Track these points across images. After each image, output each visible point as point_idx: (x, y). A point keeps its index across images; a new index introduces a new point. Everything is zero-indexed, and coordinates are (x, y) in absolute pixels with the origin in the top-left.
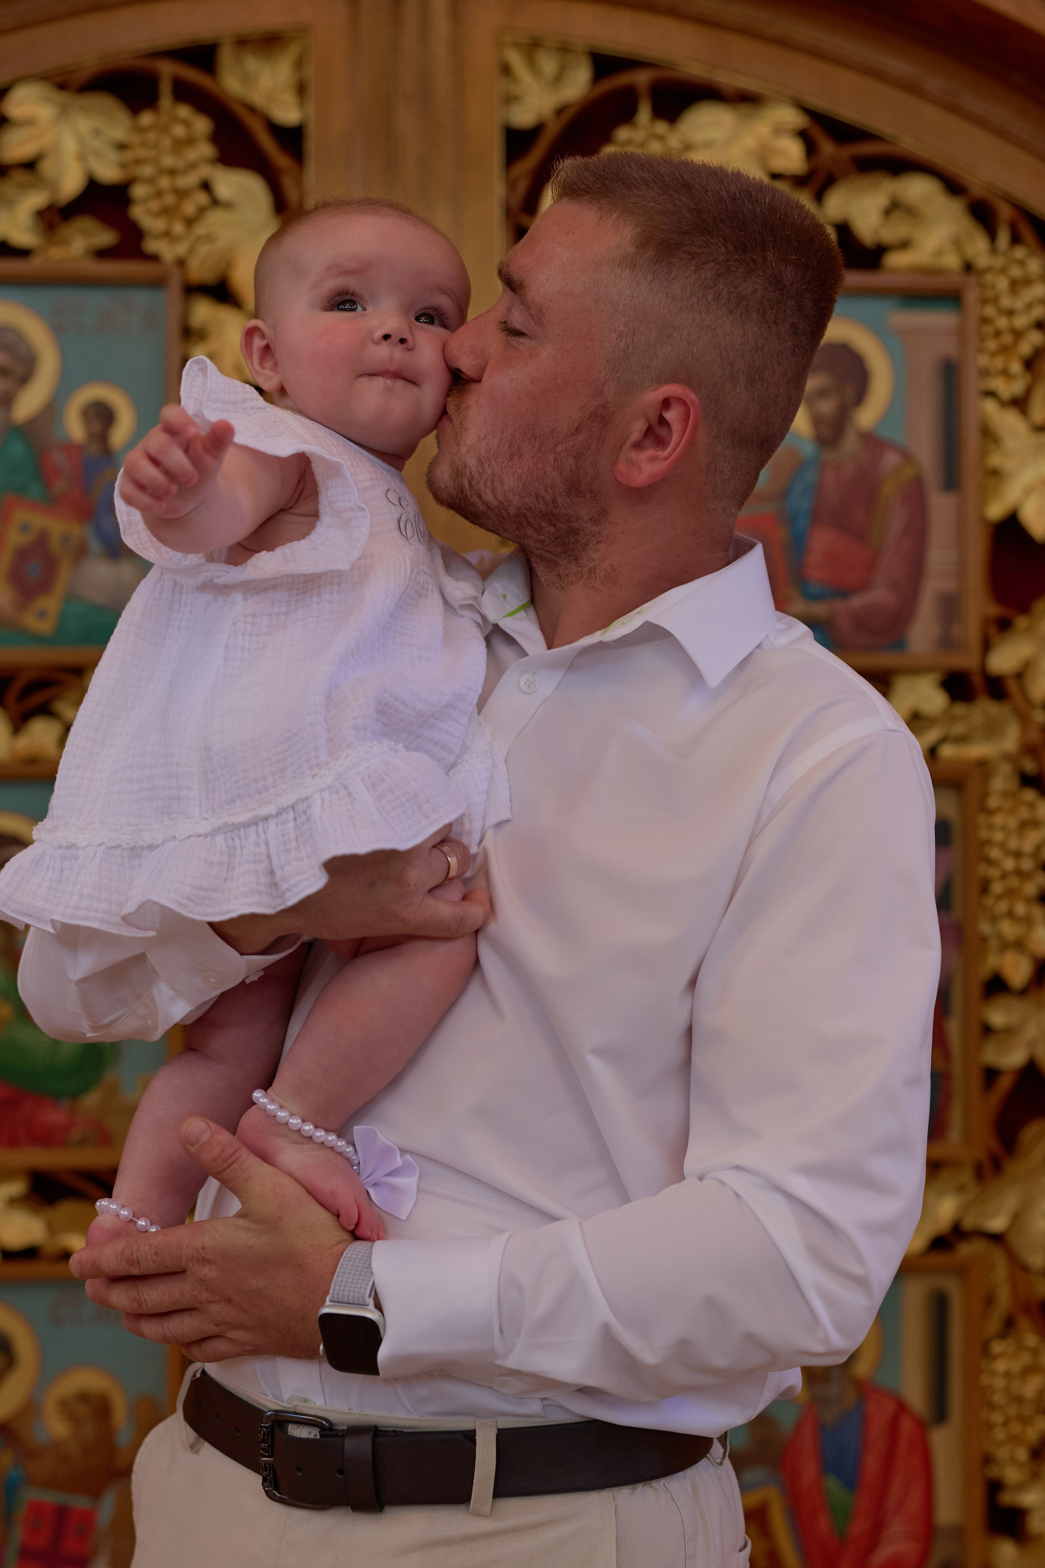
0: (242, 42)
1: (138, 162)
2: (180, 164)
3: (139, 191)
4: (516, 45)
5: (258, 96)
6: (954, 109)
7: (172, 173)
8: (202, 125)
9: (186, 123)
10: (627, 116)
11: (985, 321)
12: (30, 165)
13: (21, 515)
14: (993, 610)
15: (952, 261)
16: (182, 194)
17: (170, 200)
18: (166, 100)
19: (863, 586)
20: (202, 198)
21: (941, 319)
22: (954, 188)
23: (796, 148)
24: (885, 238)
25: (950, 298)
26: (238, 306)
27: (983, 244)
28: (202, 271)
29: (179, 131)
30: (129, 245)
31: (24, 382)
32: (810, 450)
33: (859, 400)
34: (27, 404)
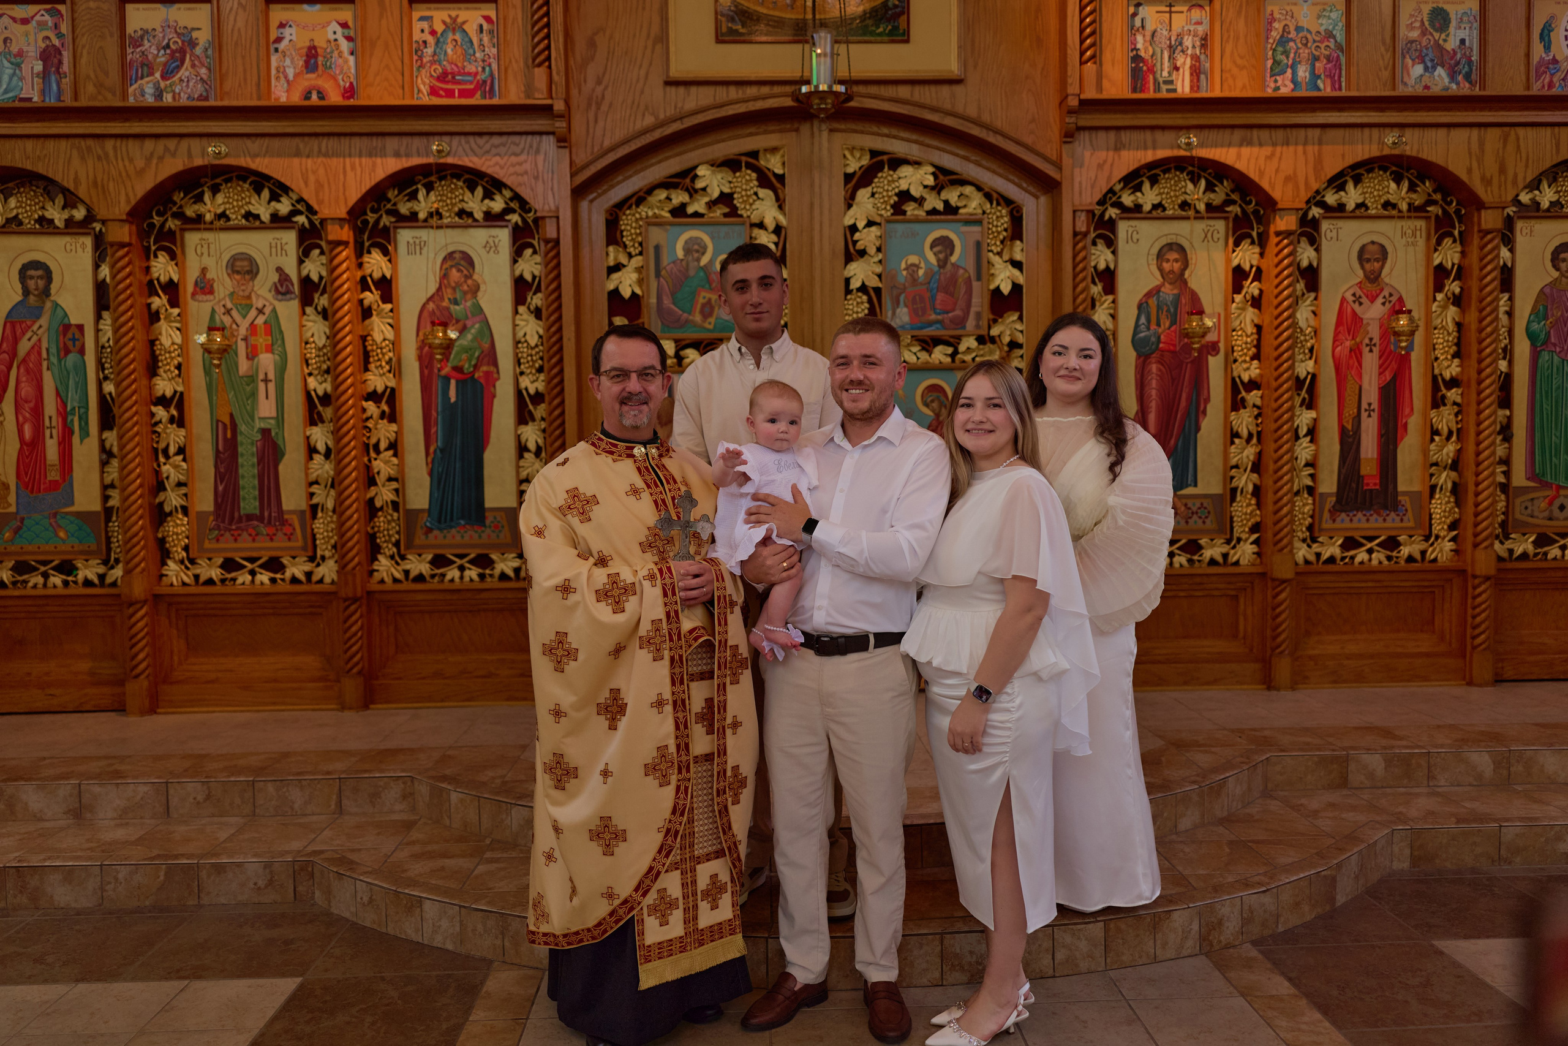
0: (766, 150)
1: (736, 187)
2: (748, 187)
3: (736, 196)
4: (848, 149)
5: (770, 167)
6: (980, 165)
7: (746, 190)
8: (754, 175)
9: (750, 175)
10: (881, 170)
11: (989, 229)
12: (704, 189)
13: (703, 294)
14: (991, 317)
15: (980, 211)
16: (748, 196)
17: (745, 198)
18: (744, 169)
19: (953, 310)
20: (755, 197)
21: (976, 229)
22: (979, 189)
23: (931, 178)
24: (959, 204)
25: (979, 222)
26: (766, 229)
27: (988, 206)
28: (755, 219)
29: (748, 177)
30: (733, 212)
31: (703, 254)
32: (936, 269)
33: (951, 254)
34: (704, 260)
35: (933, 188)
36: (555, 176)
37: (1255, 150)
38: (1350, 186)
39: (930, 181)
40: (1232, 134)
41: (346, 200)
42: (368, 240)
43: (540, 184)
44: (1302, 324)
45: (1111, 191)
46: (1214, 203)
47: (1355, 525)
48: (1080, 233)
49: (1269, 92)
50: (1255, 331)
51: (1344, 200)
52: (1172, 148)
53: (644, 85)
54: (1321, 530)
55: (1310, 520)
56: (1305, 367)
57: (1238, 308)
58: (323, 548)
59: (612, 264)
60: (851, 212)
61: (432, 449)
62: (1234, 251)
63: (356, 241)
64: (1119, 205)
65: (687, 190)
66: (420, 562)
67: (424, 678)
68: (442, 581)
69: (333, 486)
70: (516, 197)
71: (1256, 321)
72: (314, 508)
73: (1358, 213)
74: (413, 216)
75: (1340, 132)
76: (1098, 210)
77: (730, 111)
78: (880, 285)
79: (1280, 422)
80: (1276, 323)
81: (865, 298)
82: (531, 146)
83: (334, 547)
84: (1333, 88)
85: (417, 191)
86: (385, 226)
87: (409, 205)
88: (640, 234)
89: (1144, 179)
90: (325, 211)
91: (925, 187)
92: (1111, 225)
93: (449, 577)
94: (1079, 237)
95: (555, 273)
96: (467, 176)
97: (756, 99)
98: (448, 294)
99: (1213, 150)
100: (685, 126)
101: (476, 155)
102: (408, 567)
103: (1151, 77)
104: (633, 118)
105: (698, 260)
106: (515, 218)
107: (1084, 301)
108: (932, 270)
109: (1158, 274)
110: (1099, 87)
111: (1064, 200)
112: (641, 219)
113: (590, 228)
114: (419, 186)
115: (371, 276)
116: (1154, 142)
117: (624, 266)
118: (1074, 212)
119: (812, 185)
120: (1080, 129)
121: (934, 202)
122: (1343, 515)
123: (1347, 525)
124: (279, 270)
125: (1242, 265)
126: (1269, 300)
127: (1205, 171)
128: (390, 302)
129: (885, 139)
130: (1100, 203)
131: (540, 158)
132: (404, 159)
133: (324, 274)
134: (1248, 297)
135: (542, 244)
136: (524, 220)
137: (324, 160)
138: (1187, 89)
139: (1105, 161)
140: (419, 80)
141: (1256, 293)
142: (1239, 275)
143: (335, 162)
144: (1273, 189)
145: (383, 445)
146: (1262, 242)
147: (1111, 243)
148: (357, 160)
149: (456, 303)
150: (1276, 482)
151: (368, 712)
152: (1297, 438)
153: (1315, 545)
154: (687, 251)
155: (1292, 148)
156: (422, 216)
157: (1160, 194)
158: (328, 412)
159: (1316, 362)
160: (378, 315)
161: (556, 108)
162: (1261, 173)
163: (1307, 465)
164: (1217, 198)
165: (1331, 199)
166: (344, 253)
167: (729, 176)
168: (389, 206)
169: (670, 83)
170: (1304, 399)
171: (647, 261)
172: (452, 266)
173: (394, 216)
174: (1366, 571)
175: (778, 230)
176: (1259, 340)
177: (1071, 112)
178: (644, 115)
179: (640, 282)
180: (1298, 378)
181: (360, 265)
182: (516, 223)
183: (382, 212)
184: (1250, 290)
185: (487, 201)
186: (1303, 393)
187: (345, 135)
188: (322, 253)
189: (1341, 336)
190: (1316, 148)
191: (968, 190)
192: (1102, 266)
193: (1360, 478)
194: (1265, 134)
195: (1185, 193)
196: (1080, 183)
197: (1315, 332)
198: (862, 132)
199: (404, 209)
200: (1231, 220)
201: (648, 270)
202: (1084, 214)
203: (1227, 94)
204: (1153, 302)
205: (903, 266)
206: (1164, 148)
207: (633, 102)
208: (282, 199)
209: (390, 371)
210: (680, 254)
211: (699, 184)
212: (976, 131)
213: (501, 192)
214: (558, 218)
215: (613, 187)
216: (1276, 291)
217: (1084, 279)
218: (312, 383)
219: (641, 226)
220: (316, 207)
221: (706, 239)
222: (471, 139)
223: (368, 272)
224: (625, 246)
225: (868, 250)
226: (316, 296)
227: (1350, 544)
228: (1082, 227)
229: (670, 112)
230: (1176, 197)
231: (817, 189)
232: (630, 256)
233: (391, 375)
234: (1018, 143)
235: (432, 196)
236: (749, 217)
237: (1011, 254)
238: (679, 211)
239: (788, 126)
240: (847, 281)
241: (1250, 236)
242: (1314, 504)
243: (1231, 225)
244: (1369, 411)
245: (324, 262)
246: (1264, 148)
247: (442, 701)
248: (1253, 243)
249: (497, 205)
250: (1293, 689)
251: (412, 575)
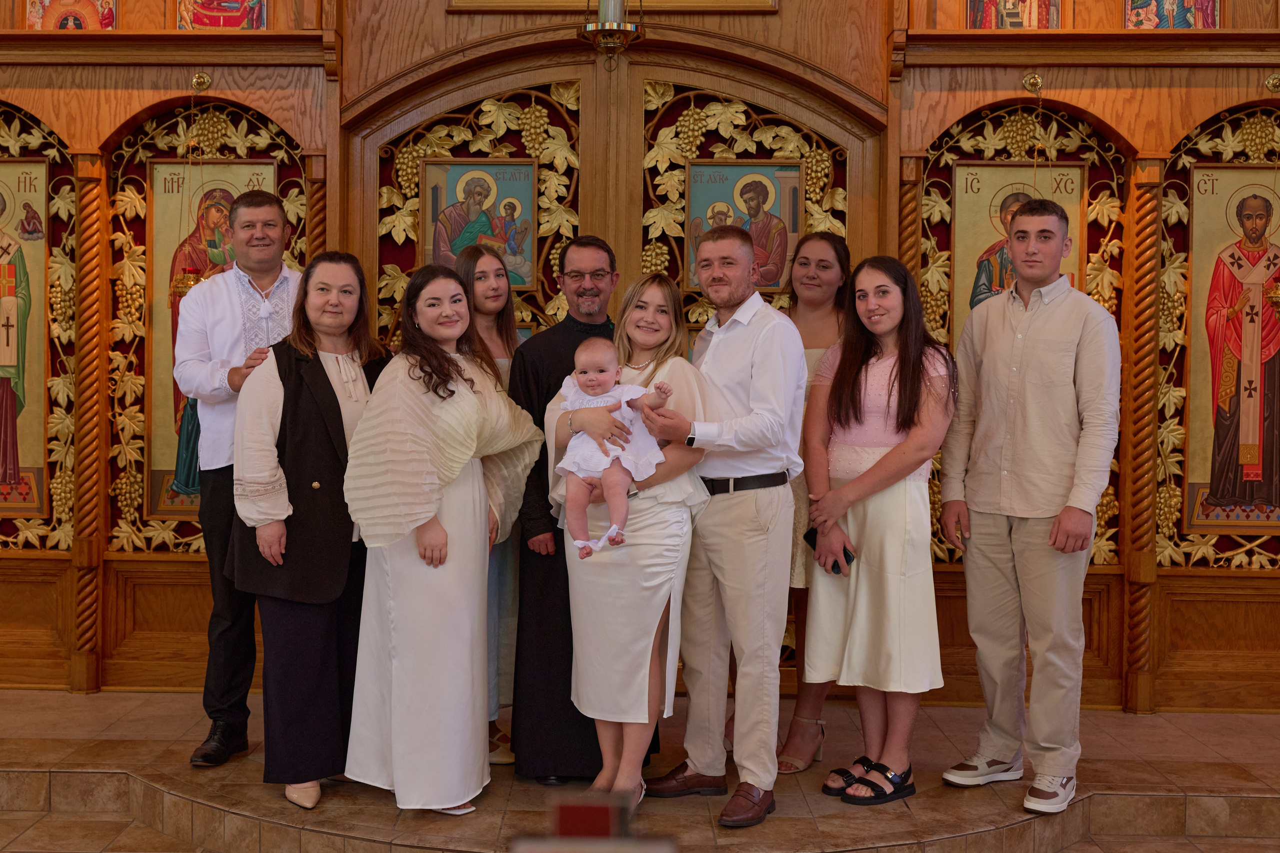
0: (558, 84)
1: (525, 124)
2: (538, 125)
3: (523, 134)
4: (650, 84)
5: (563, 102)
6: (798, 103)
7: (535, 127)
8: (545, 111)
9: (540, 111)
10: (687, 107)
11: (807, 174)
12: (489, 126)
15: (797, 154)
16: (538, 134)
17: (534, 137)
18: (533, 104)
19: (765, 265)
20: (545, 136)
21: (793, 174)
22: (797, 129)
23: (743, 117)
24: (774, 147)
25: (796, 167)
26: (557, 171)
27: (808, 149)
28: (545, 160)
29: (538, 114)
30: (521, 152)
31: (486, 197)
32: (747, 218)
33: (764, 202)
34: (487, 204)
35: (745, 128)
36: (324, 111)
37: (1113, 92)
38: (1227, 132)
39: (741, 120)
40: (1085, 74)
41: (98, 134)
42: (122, 176)
43: (307, 120)
44: (1170, 288)
45: (947, 134)
46: (1068, 149)
47: (1231, 522)
48: (909, 182)
49: (1131, 28)
50: (1113, 295)
51: (1220, 148)
52: (1015, 89)
53: (425, 13)
54: (1191, 526)
55: (1178, 514)
56: (1171, 339)
57: (1095, 269)
58: (60, 511)
59: (385, 206)
60: (652, 153)
61: (182, 405)
62: (1090, 204)
63: (109, 178)
64: (956, 150)
65: (470, 127)
66: (164, 529)
67: (162, 659)
68: (187, 551)
69: (72, 443)
70: (281, 133)
71: (1115, 285)
72: (52, 466)
73: (1236, 162)
74: (172, 151)
75: (1212, 73)
76: (932, 155)
77: (517, 43)
78: (683, 235)
79: (1140, 401)
80: (1137, 287)
81: (665, 248)
82: (299, 79)
83: (71, 509)
84: (1206, 24)
85: (176, 124)
86: (141, 161)
87: (168, 139)
88: (417, 173)
89: (986, 121)
90: (76, 147)
91: (736, 127)
92: (948, 172)
93: (194, 547)
94: (907, 187)
95: (321, 216)
96: (231, 109)
97: (546, 30)
98: (206, 236)
99: (1063, 92)
100: (467, 59)
101: (240, 89)
102: (150, 534)
103: (993, 8)
104: (410, 50)
105: (480, 203)
106: (280, 154)
107: (913, 257)
108: (741, 219)
109: (1001, 228)
110: (931, 20)
111: (890, 146)
112: (418, 157)
113: (362, 167)
114: (179, 119)
115: (123, 215)
116: (995, 81)
117: (399, 209)
118: (902, 158)
119: (609, 123)
120: (907, 66)
121: (745, 144)
122: (1218, 509)
123: (1223, 521)
124: (27, 206)
125: (1100, 220)
126: (1130, 261)
127: (1057, 114)
128: (143, 243)
129: (692, 73)
130: (934, 147)
131: (308, 92)
132: (162, 91)
133: (73, 212)
134: (1106, 257)
135: (309, 184)
136: (290, 157)
137: (77, 91)
138: (1035, 23)
139: (938, 103)
140: (183, 8)
141: (1116, 251)
142: (1095, 231)
143: (88, 93)
144: (1133, 136)
145: (129, 400)
146: (1122, 194)
147: (946, 193)
148: (112, 92)
149: (212, 244)
150: (1135, 470)
151: (100, 694)
152: (1162, 417)
153: (1183, 544)
154: (468, 193)
155: (1155, 91)
156: (181, 151)
157: (1005, 138)
158: (70, 362)
159: (1185, 332)
160: (129, 257)
161: (324, 40)
162: (1119, 118)
163: (1175, 450)
164: (1072, 143)
165: (1205, 146)
166: (95, 191)
167: (516, 111)
168: (146, 140)
169: (450, 12)
170: (1172, 374)
171: (423, 203)
172: (212, 205)
173: (151, 151)
174: (1245, 578)
175: (569, 172)
176: (1119, 306)
177: (897, 48)
178: (423, 47)
179: (415, 226)
180: (1164, 350)
181: (113, 203)
182: (282, 160)
183: (139, 146)
184: (1109, 249)
185: (251, 136)
186: (1171, 368)
187: (101, 65)
188: (73, 190)
189: (1216, 303)
190: (1184, 90)
191: (784, 131)
192: (936, 218)
193: (1238, 467)
194: (1123, 74)
195: (1034, 137)
196: (909, 126)
197: (1185, 298)
198: (666, 66)
199: (162, 143)
200: (1087, 168)
201: (424, 214)
202: (913, 161)
203: (1080, 30)
204: (995, 260)
205: (709, 214)
206: (1006, 88)
207: (412, 33)
208: (33, 131)
209: (139, 319)
210: (461, 196)
211: (484, 121)
212: (791, 68)
213: (267, 127)
214: (325, 156)
215: (388, 122)
216: (1137, 251)
217: (913, 233)
218: (56, 329)
219: (418, 165)
220: (67, 142)
221: (490, 180)
222: (235, 70)
223: (121, 210)
224: (401, 187)
225: (670, 196)
226: (65, 235)
227: (1226, 543)
228: (910, 175)
229: (452, 44)
230: (1024, 142)
231: (613, 128)
232: (406, 198)
233: (141, 323)
234: (839, 81)
235: (194, 129)
236: (537, 157)
237: (832, 202)
238: (461, 150)
239: (584, 58)
240: (646, 229)
241: (1109, 187)
242: (1182, 496)
243: (1087, 174)
244: (1250, 390)
245: (74, 199)
246: (1123, 90)
247: (181, 685)
248: (1112, 195)
249: (262, 140)
250: (1152, 711)
251: (154, 544)
